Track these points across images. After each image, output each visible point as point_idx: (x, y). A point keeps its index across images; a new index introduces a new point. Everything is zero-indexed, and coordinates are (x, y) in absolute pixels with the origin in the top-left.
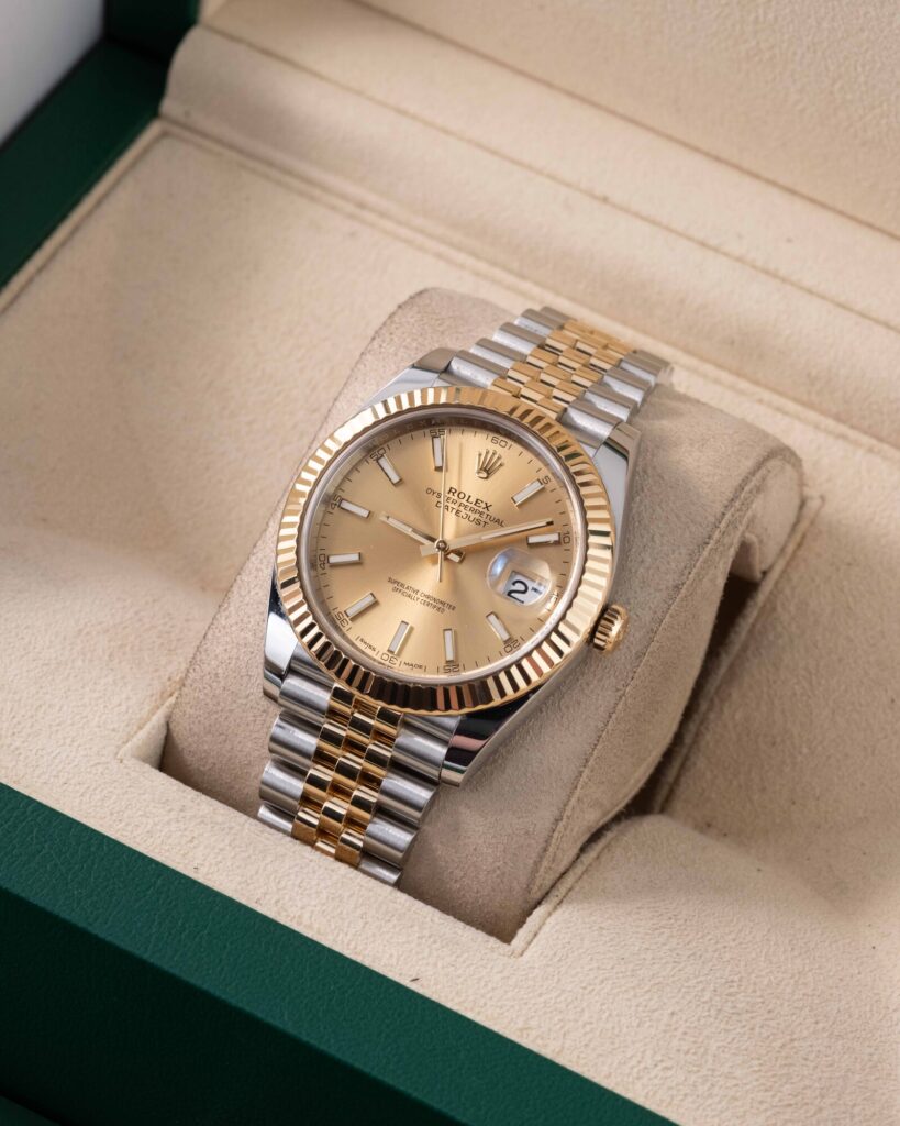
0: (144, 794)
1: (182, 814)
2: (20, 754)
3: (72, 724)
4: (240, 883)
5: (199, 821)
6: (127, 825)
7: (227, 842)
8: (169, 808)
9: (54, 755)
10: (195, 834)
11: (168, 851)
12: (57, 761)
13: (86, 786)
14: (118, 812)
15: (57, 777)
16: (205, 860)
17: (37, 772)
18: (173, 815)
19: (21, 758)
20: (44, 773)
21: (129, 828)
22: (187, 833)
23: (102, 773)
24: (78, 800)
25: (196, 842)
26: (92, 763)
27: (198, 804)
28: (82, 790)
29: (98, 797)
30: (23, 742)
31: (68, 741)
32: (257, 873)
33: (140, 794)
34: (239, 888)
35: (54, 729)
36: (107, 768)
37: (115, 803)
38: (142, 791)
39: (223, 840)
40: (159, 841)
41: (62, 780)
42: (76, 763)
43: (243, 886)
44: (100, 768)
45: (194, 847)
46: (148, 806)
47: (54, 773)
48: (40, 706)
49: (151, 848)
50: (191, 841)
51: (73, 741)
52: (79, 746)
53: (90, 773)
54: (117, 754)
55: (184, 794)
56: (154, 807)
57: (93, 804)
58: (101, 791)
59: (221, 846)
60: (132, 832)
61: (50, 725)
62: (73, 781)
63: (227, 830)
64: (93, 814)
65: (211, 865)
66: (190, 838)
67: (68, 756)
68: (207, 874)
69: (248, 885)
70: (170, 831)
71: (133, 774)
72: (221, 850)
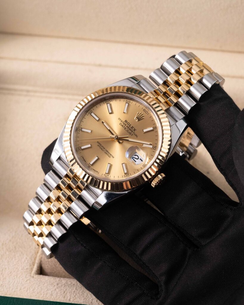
0: (44, 284)
1: (58, 286)
2: (3, 286)
3: (14, 272)
4: (84, 299)
5: (63, 286)
6: (44, 295)
7: (75, 289)
8: (53, 286)
9: (13, 282)
10: (65, 290)
11: (59, 298)
12: (15, 284)
13: (26, 288)
14: (39, 292)
15: (17, 288)
16: (71, 296)
17: (11, 289)
18: (55, 287)
19: (4, 287)
20: (13, 289)
21: (45, 295)
22: (62, 291)
23: (30, 283)
24: (26, 293)
25: (66, 292)
26: (25, 281)
27: (61, 281)
28: (26, 290)
29: (32, 290)
30: (3, 282)
31: (16, 277)
32: (87, 295)
33: (43, 285)
34: (84, 301)
35: (10, 275)
36: (30, 281)
37: (37, 290)
38: (43, 283)
39: (73, 289)
40: (55, 296)
41: (19, 289)
42: (20, 283)
43: (85, 300)
44: (28, 281)
45: (66, 294)
46: (47, 287)
47: (16, 288)
48: (3, 270)
49: (54, 299)
50: (64, 293)
51: (17, 276)
52: (19, 277)
53: (26, 284)
54: (31, 276)
55: (56, 280)
56: (49, 287)
57: (31, 292)
58: (32, 288)
59: (73, 291)
60: (46, 296)
61: (8, 274)
62: (22, 288)
63: (73, 286)
64: (32, 295)
65: (73, 297)
66: (63, 292)
67: (17, 281)
68: (73, 300)
69: (86, 299)
70: (57, 292)
71: (39, 280)
72: (74, 292)
